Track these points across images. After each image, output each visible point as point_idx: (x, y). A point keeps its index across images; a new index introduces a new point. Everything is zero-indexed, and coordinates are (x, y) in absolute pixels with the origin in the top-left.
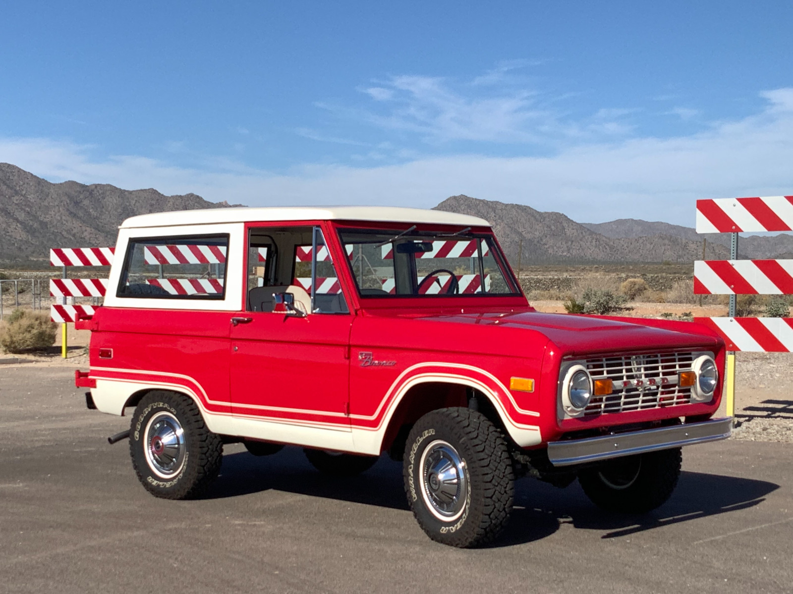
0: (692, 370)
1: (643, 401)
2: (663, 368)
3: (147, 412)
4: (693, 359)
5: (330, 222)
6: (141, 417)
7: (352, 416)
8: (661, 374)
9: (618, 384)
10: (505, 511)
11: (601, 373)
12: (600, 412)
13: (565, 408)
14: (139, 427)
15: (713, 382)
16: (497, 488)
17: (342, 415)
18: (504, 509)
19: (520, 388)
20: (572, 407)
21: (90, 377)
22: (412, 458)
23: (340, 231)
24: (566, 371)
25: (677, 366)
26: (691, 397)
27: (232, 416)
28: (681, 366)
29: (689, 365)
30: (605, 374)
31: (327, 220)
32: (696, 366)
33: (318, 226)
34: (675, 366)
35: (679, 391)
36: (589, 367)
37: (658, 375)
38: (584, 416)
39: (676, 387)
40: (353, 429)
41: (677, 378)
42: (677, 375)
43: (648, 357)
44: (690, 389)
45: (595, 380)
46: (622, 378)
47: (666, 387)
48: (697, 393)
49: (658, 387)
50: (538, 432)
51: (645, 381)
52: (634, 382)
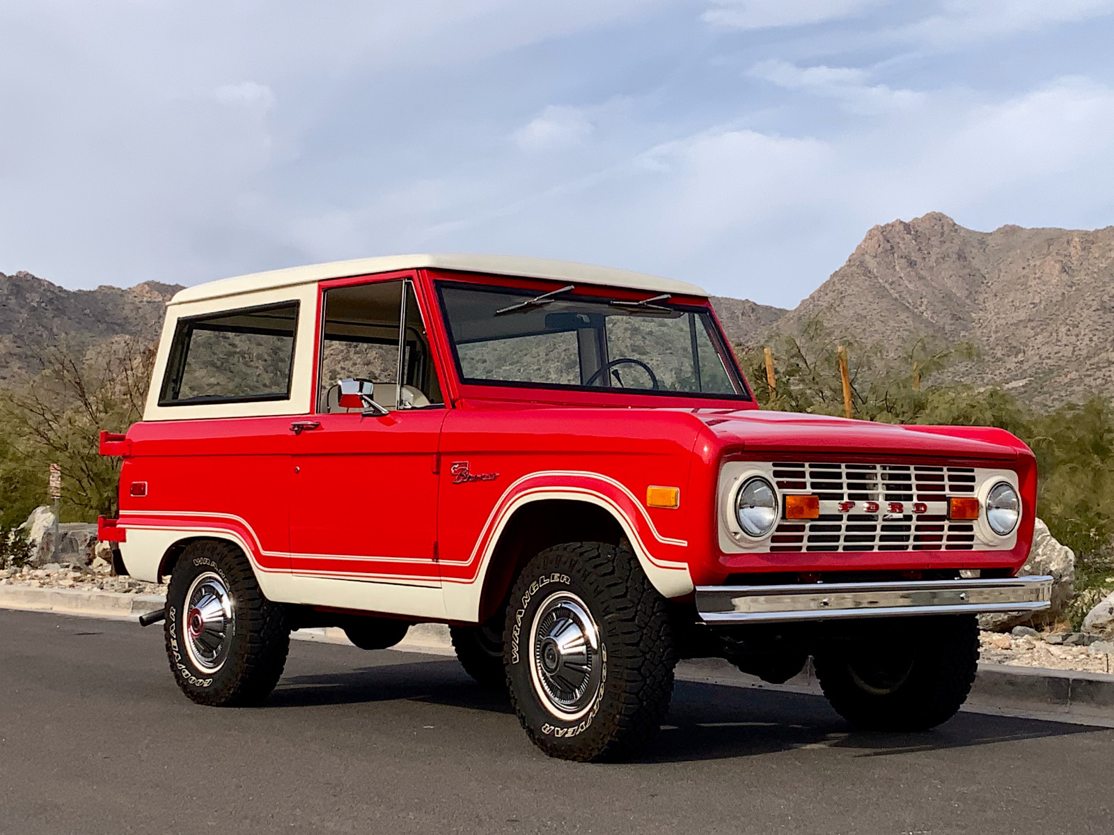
0: (975, 496)
1: (882, 538)
2: (919, 488)
4: (977, 479)
5: (425, 271)
7: (442, 562)
8: (915, 498)
9: (832, 506)
11: (803, 486)
12: (801, 547)
15: (1013, 517)
17: (429, 561)
19: (660, 503)
20: (742, 533)
21: (118, 526)
23: (439, 286)
25: (947, 488)
26: (975, 539)
28: (952, 488)
29: (971, 489)
30: (809, 489)
31: (423, 269)
32: (981, 491)
33: (410, 278)
34: (942, 488)
35: (951, 528)
36: (776, 474)
37: (909, 498)
38: (769, 552)
39: (944, 520)
40: (442, 582)
41: (946, 507)
42: (946, 502)
43: (891, 468)
44: (972, 526)
45: (788, 495)
46: (841, 497)
47: (926, 520)
48: (983, 534)
49: (909, 518)
50: (687, 572)
51: (884, 505)
52: (862, 505)
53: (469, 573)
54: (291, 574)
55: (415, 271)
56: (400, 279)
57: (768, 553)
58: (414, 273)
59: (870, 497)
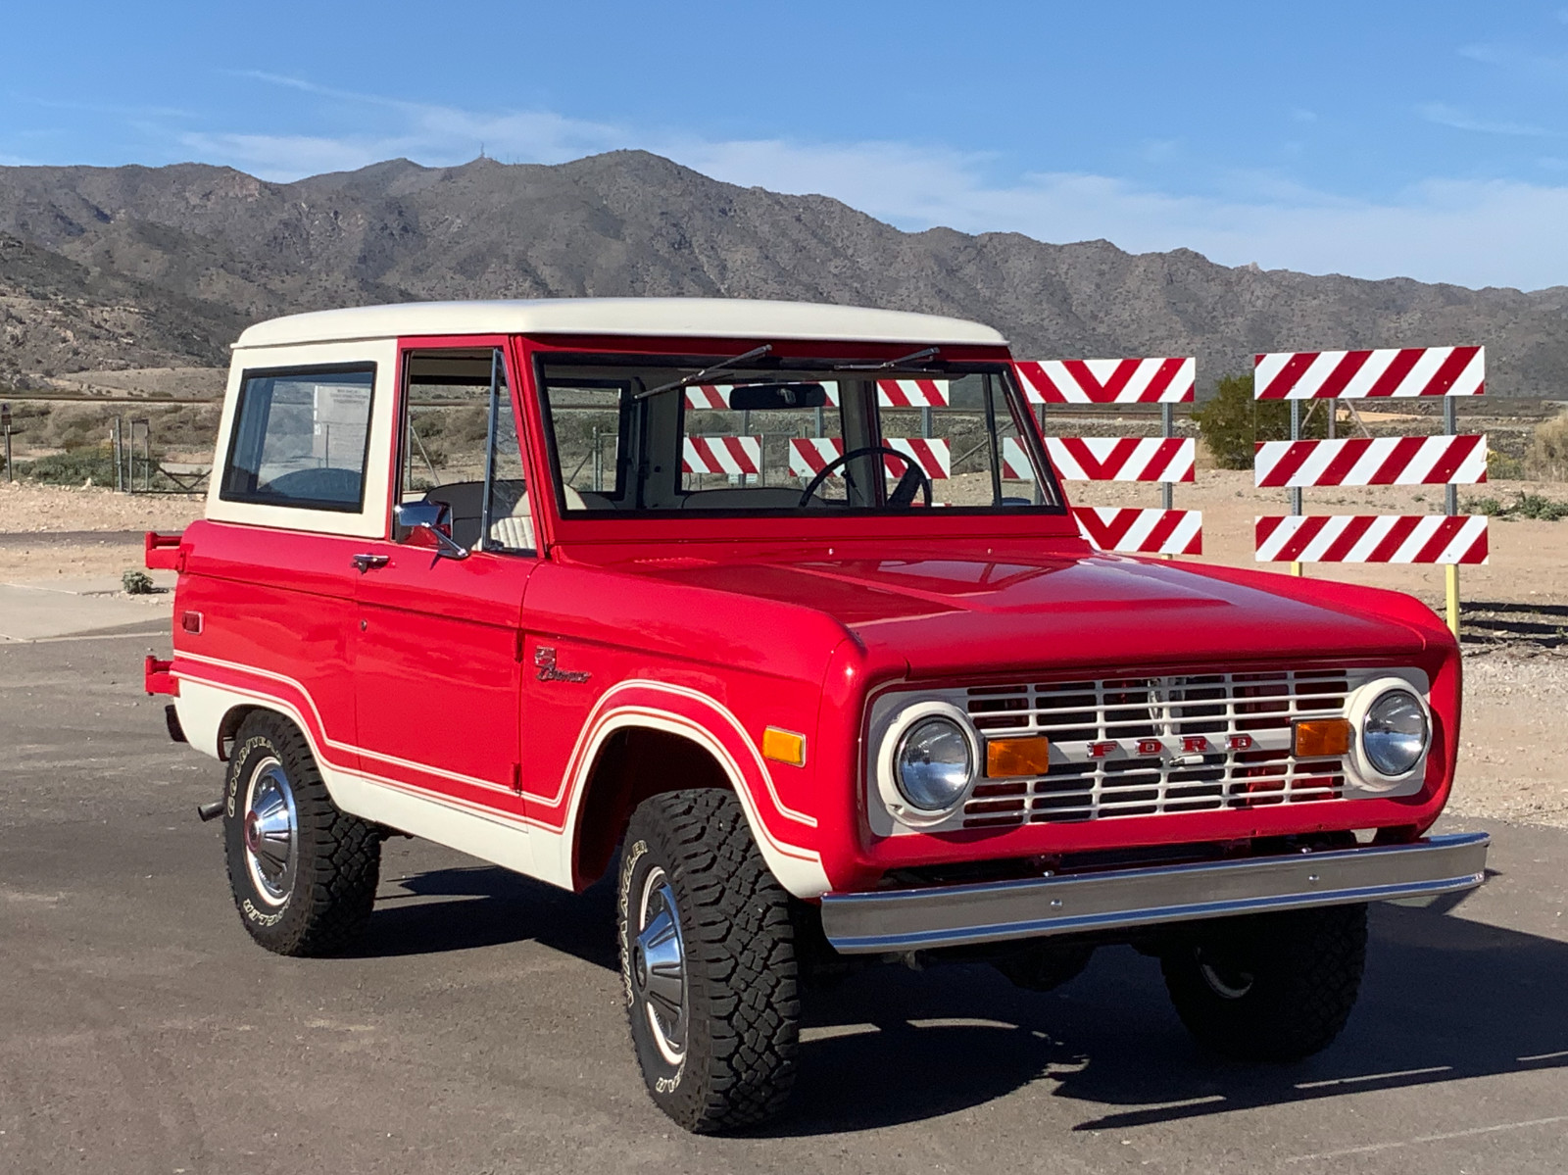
0: (1345, 716)
1: (1170, 794)
2: (1239, 709)
3: (245, 757)
4: (1350, 687)
5: (519, 338)
6: (236, 766)
7: (527, 796)
8: (1231, 726)
9: (1075, 750)
10: (774, 1053)
11: (1022, 721)
12: (1021, 818)
13: (890, 810)
14: (235, 789)
15: (1413, 746)
16: (745, 996)
17: (510, 791)
18: (770, 1047)
19: (781, 755)
20: (906, 807)
21: (172, 673)
22: (626, 905)
23: (542, 361)
25: (1292, 706)
26: (1345, 782)
27: (361, 776)
28: (1301, 705)
29: (1338, 703)
30: (1033, 726)
31: (515, 335)
32: (1356, 706)
33: (500, 348)
34: (1284, 706)
35: (1298, 769)
36: (972, 707)
37: (1221, 726)
38: (962, 828)
39: (1286, 757)
40: (529, 826)
41: (1289, 736)
42: (1289, 729)
43: (1190, 681)
44: (1340, 762)
45: (990, 739)
46: (1092, 734)
47: (1251, 757)
48: (1360, 775)
49: (1220, 759)
50: (819, 866)
51: (1170, 739)
52: (1130, 745)
53: (555, 817)
54: (360, 778)
55: (507, 337)
56: (489, 347)
57: (962, 830)
58: (505, 340)
59: (1148, 730)
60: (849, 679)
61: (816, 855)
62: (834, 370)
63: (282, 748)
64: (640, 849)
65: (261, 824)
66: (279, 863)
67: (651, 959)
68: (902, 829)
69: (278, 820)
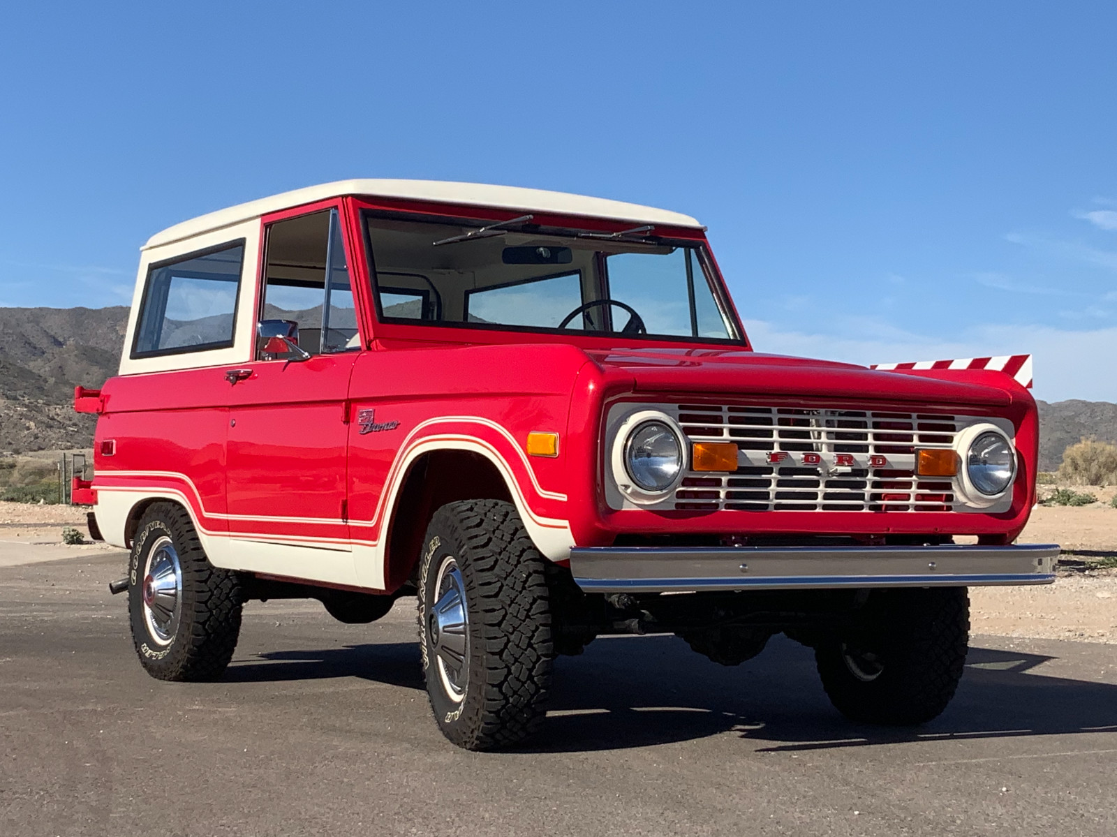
0: (954, 449)
1: (827, 496)
2: (877, 437)
3: (144, 539)
4: (957, 428)
5: (350, 198)
6: (138, 547)
7: (352, 523)
8: (871, 449)
9: (757, 457)
10: (533, 682)
11: (719, 432)
12: (717, 505)
13: (621, 489)
14: (137, 563)
15: (1003, 474)
16: (512, 637)
17: (339, 522)
18: (530, 678)
19: (540, 450)
20: (633, 486)
21: (92, 487)
22: (423, 593)
23: (367, 215)
24: (623, 420)
25: (915, 438)
26: (954, 499)
27: (229, 536)
28: (922, 438)
29: (949, 439)
30: (726, 436)
31: (347, 196)
32: (962, 442)
33: (335, 207)
34: (910, 438)
35: (920, 486)
36: (682, 418)
37: (864, 449)
38: (674, 509)
39: (912, 476)
40: (353, 545)
41: (914, 460)
42: (914, 455)
43: (840, 415)
44: (950, 484)
45: (694, 443)
46: (769, 446)
47: (886, 475)
48: (965, 493)
49: (863, 473)
50: (569, 531)
51: (826, 454)
52: (797, 456)
53: (371, 534)
54: (228, 538)
55: (341, 198)
56: (327, 210)
57: (674, 511)
58: (339, 202)
59: (809, 447)
60: (591, 391)
61: (566, 523)
62: (578, 237)
63: (172, 525)
64: (434, 544)
65: (155, 585)
66: (168, 612)
67: (442, 622)
68: (630, 505)
69: (168, 582)
